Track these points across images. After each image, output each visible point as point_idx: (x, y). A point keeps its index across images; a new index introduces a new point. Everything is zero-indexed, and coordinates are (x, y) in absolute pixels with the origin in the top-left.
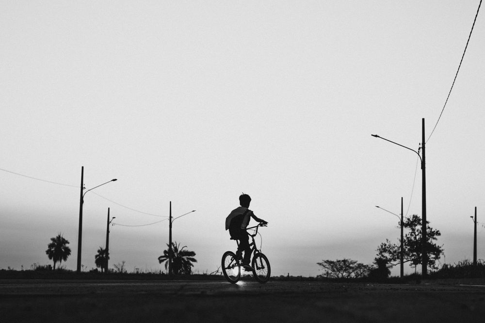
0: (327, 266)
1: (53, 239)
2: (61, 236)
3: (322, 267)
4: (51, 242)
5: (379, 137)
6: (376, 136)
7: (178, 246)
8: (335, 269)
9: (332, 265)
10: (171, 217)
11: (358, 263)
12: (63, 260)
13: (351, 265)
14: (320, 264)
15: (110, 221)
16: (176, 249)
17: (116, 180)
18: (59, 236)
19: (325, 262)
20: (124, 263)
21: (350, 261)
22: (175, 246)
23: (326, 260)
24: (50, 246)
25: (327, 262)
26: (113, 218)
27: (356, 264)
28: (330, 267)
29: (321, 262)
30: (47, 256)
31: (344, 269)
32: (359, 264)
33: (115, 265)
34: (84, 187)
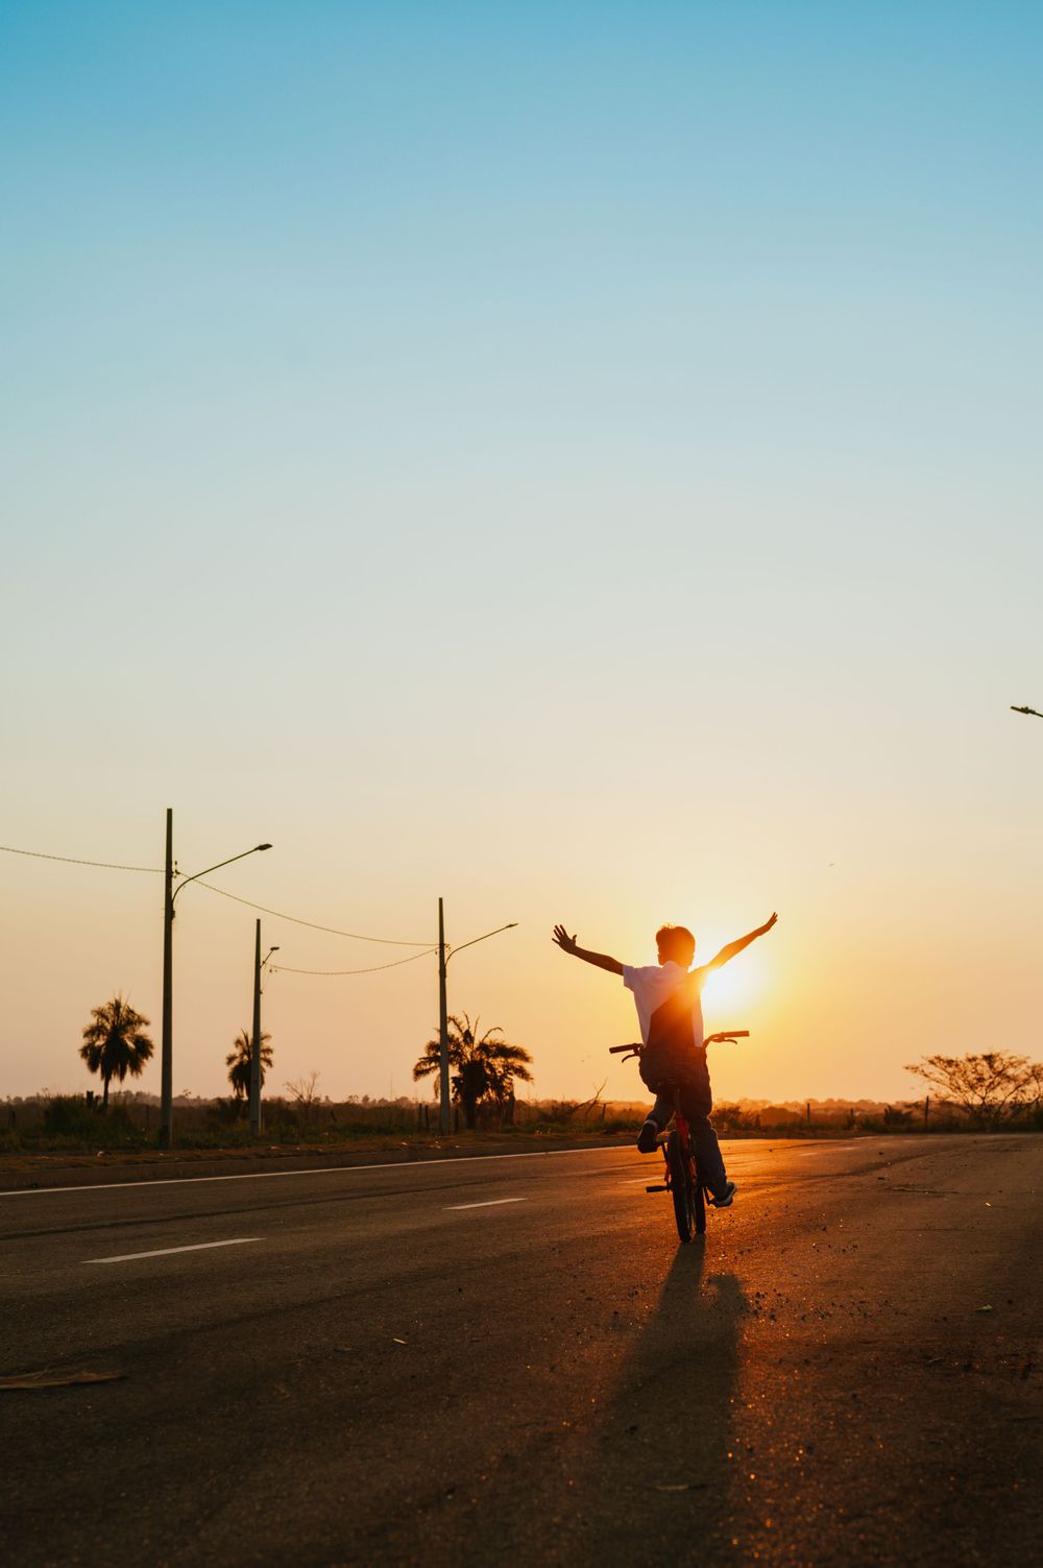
0: (937, 1076)
1: (100, 1014)
2: (123, 1003)
3: (922, 1077)
4: (93, 1021)
5: (1033, 713)
6: (1026, 711)
7: (472, 1025)
8: (961, 1083)
9: (950, 1070)
10: (442, 945)
11: (1031, 1063)
12: (128, 1074)
13: (1010, 1072)
14: (915, 1069)
15: (262, 959)
16: (468, 1036)
17: (268, 846)
18: (117, 1006)
19: (932, 1062)
20: (315, 1076)
21: (1005, 1058)
22: (465, 1027)
23: (931, 1056)
24: (93, 1032)
25: (936, 1061)
26: (273, 949)
27: (1024, 1067)
28: (945, 1077)
29: (917, 1062)
30: (83, 1063)
31: (987, 1083)
32: (1034, 1067)
33: (288, 1084)
34: (174, 868)
